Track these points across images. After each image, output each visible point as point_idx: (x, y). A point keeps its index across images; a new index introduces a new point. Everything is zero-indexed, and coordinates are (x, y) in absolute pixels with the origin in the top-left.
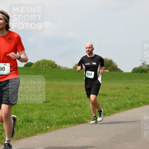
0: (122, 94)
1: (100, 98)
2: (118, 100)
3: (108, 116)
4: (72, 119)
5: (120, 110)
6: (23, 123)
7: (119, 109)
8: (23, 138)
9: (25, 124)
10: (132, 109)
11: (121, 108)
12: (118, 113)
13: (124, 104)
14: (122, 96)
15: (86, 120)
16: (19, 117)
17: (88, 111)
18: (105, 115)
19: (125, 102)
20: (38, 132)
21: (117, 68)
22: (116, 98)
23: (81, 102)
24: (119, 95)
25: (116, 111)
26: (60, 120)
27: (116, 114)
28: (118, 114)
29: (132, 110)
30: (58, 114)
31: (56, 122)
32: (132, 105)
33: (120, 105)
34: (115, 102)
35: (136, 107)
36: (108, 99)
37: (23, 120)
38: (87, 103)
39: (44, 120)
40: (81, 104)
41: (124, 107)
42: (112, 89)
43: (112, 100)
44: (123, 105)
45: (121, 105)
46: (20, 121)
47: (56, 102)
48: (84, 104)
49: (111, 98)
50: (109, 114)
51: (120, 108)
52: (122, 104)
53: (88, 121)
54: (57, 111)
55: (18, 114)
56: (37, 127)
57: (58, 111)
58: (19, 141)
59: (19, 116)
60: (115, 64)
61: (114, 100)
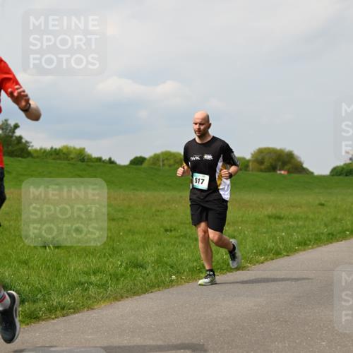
0: (311, 216)
1: (270, 223)
2: (305, 227)
3: (286, 258)
4: (218, 262)
5: (309, 245)
6: (126, 268)
7: (305, 244)
8: (127, 297)
9: (132, 271)
10: (331, 243)
11: (310, 241)
12: (304, 250)
13: (316, 234)
14: (313, 220)
15: (245, 265)
16: (120, 258)
17: (248, 247)
18: (281, 254)
19: (316, 231)
20: (155, 287)
21: (302, 166)
22: (300, 223)
23: (235, 231)
24: (307, 218)
25: (300, 247)
26: (195, 264)
27: (301, 253)
28: (304, 252)
29: (330, 245)
30: (193, 253)
31: (189, 268)
32: (331, 236)
33: (308, 235)
34: (298, 230)
35: (338, 241)
36: (285, 224)
37: (127, 263)
38: (246, 232)
39: (166, 263)
40: (236, 234)
41: (316, 240)
42: (293, 207)
43: (294, 227)
44: (313, 237)
45: (310, 237)
46: (121, 265)
47: (188, 230)
48: (240, 233)
49: (291, 223)
50: (288, 252)
51: (308, 242)
52: (312, 235)
53: (248, 267)
54: (190, 246)
55: (118, 253)
56: (152, 276)
57: (193, 247)
58: (120, 302)
59: (121, 256)
60: (299, 160)
61: (297, 227)
